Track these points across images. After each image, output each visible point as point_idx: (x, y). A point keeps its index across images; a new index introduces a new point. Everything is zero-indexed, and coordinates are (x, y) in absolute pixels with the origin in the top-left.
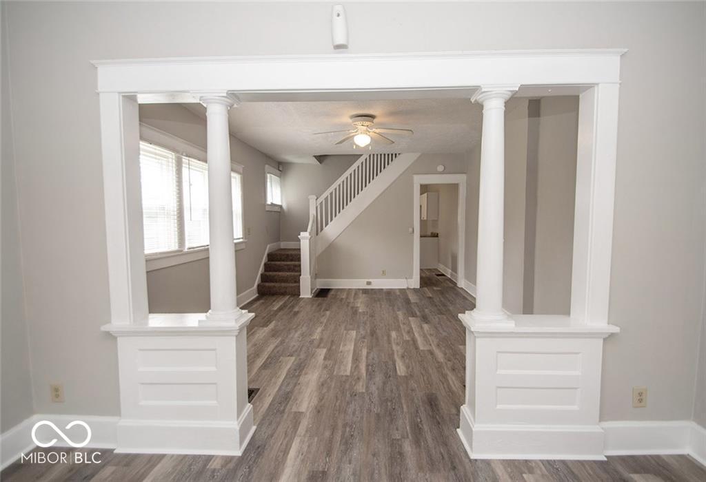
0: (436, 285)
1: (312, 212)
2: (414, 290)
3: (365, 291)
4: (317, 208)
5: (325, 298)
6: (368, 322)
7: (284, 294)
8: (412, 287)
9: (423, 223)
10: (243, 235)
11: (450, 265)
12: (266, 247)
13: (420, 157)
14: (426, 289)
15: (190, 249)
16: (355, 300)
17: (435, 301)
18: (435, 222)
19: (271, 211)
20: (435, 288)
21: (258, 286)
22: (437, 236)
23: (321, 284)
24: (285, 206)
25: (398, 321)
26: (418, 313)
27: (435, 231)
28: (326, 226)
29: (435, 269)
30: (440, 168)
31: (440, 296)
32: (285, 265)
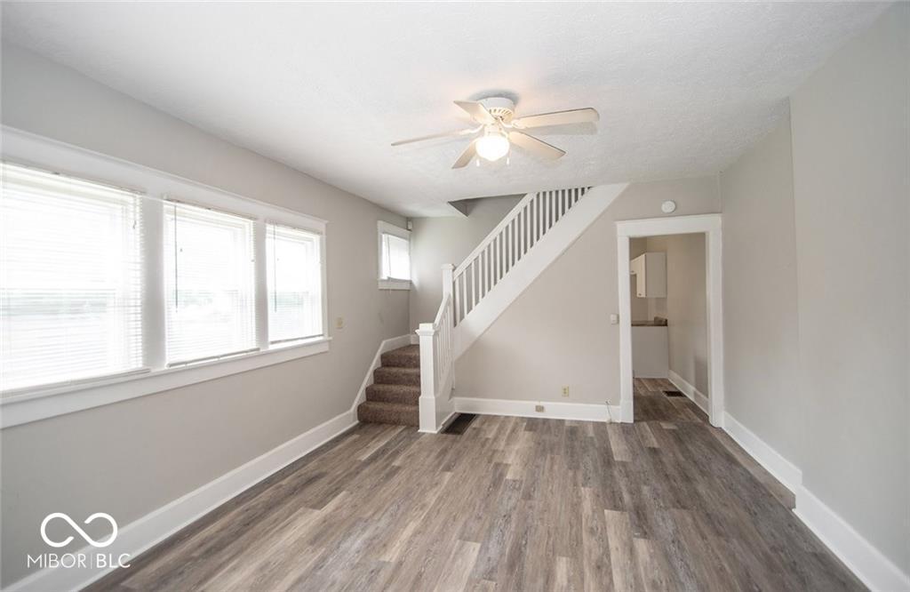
0: (665, 418)
1: (447, 290)
2: (623, 426)
3: (532, 424)
4: (454, 283)
5: (459, 437)
6: (514, 517)
7: (396, 423)
8: (619, 421)
9: (637, 303)
10: (323, 329)
11: (692, 377)
12: (380, 345)
13: (628, 189)
14: (645, 423)
15: (171, 365)
16: (508, 444)
17: (664, 459)
18: (661, 302)
19: (389, 290)
20: (665, 426)
21: (360, 407)
22: (666, 325)
23: (460, 405)
24: (416, 282)
25: (579, 517)
26: (626, 497)
27: (663, 316)
28: (468, 312)
29: (663, 380)
30: (668, 207)
31: (676, 448)
32: (404, 374)
